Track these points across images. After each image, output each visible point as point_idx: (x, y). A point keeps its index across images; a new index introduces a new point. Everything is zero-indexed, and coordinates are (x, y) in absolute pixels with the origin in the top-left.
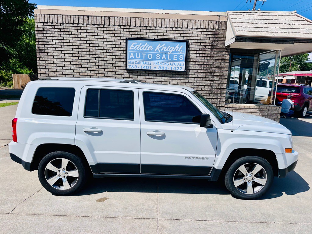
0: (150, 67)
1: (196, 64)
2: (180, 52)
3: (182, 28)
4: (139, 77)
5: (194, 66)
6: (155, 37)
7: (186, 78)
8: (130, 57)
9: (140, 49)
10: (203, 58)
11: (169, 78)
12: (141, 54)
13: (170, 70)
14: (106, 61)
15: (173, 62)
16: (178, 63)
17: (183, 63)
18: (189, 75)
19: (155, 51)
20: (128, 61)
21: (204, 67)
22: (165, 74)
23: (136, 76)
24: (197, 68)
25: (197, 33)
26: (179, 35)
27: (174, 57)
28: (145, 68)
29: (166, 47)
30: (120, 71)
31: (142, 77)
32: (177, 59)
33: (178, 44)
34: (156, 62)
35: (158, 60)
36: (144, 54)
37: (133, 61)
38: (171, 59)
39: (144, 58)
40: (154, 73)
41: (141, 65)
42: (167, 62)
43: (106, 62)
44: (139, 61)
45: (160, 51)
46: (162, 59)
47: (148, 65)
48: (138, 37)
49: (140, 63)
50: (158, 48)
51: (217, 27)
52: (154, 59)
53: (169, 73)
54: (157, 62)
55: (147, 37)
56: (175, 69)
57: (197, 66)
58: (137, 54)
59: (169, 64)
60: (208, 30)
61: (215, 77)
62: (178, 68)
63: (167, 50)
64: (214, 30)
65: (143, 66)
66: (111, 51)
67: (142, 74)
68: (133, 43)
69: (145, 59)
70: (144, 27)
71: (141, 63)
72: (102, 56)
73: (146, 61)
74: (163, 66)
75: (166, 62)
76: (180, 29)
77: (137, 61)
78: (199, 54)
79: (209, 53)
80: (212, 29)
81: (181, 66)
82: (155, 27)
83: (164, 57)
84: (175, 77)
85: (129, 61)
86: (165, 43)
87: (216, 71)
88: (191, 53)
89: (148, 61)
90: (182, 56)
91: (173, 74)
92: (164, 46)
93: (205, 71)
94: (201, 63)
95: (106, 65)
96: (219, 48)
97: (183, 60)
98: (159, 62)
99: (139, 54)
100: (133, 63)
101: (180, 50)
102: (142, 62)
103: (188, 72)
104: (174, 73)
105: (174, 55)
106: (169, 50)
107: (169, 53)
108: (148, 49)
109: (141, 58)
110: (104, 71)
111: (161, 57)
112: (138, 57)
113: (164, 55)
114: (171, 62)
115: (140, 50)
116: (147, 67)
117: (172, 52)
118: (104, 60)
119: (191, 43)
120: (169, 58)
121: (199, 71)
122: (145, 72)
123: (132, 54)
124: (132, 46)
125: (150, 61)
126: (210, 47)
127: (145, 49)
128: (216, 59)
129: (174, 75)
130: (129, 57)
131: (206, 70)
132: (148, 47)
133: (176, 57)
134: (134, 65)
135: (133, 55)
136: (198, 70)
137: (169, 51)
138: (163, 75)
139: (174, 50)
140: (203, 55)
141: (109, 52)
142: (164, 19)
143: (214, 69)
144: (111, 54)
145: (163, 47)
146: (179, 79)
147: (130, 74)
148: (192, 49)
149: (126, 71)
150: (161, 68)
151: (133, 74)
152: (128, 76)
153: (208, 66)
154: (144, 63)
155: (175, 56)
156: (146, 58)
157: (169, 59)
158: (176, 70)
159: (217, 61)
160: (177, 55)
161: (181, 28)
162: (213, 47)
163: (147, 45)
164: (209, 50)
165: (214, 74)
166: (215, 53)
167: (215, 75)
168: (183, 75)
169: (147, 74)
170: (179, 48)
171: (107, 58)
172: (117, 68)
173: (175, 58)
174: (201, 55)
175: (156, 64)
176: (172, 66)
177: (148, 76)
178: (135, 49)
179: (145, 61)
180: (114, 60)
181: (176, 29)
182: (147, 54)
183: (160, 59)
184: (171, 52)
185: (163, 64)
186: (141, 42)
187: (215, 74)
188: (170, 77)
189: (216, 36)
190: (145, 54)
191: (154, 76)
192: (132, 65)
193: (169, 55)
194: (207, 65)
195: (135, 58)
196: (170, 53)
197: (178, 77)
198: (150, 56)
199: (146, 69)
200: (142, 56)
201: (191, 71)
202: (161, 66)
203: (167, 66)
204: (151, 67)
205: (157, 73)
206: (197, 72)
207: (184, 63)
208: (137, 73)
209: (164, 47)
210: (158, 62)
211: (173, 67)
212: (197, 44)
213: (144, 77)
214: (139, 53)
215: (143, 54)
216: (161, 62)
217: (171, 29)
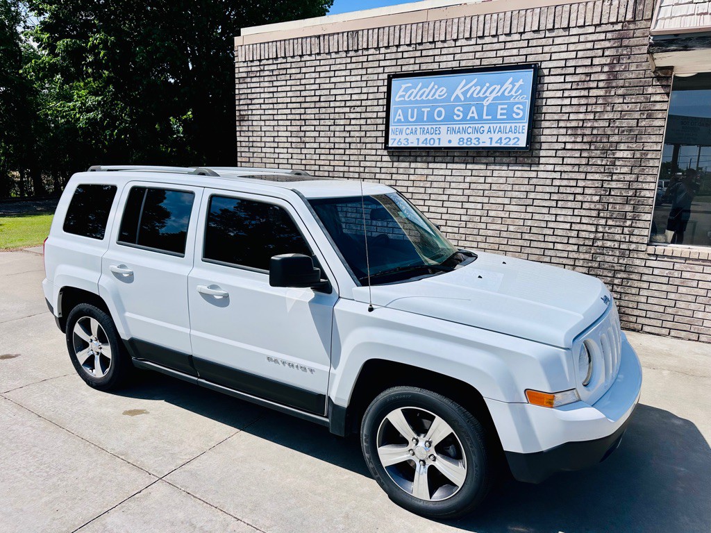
0: (437, 141)
1: (561, 127)
2: (517, 96)
3: (524, 32)
4: (413, 165)
5: (555, 133)
6: (455, 64)
7: (530, 165)
8: (396, 120)
9: (418, 98)
10: (583, 109)
11: (483, 167)
12: (419, 109)
13: (488, 145)
14: (348, 131)
15: (495, 125)
16: (508, 125)
17: (521, 125)
18: (539, 157)
19: (452, 100)
20: (390, 128)
21: (583, 135)
22: (474, 157)
23: (406, 165)
24: (561, 139)
25: (566, 40)
26: (515, 52)
27: (499, 111)
28: (426, 143)
29: (479, 88)
30: (373, 152)
31: (419, 165)
32: (505, 117)
33: (510, 75)
34: (452, 126)
35: (459, 121)
36: (426, 110)
37: (402, 127)
38: (490, 117)
39: (425, 119)
40: (447, 156)
41: (418, 136)
42: (480, 126)
43: (348, 135)
44: (414, 127)
45: (463, 99)
46: (468, 118)
47: (433, 136)
48: (416, 69)
49: (416, 131)
50: (458, 92)
51: (629, 17)
52: (449, 119)
53: (485, 154)
54: (454, 126)
55: (435, 66)
56: (501, 143)
57: (563, 131)
58: (410, 110)
59: (486, 131)
60: (598, 29)
61: (617, 163)
62: (508, 140)
63: (481, 95)
64: (619, 27)
65: (422, 138)
66: (358, 109)
67: (419, 159)
68: (404, 86)
69: (428, 121)
70: (430, 42)
71: (418, 132)
72: (342, 122)
73: (430, 127)
74: (470, 136)
75: (477, 126)
76: (517, 37)
77: (410, 127)
78: (571, 97)
79: (602, 92)
80: (612, 23)
81: (517, 135)
82: (455, 40)
83: (473, 112)
84: (501, 164)
85: (393, 127)
86: (476, 77)
87: (622, 146)
88: (547, 98)
89: (434, 127)
90: (521, 107)
91: (495, 157)
92: (475, 85)
93: (587, 147)
94: (574, 124)
95: (348, 140)
96: (633, 76)
97: (522, 118)
98: (461, 126)
99: (416, 110)
100: (401, 132)
101: (516, 93)
102: (421, 128)
103: (537, 150)
104: (497, 154)
105: (500, 107)
106: (487, 94)
107: (486, 103)
108: (436, 96)
109: (420, 120)
110: (344, 154)
111: (466, 114)
112: (412, 117)
113: (473, 108)
114: (491, 125)
115: (417, 102)
116: (432, 141)
117: (495, 99)
118: (344, 131)
119: (546, 72)
120: (487, 115)
121: (569, 146)
122: (426, 154)
123: (400, 111)
124: (401, 93)
125: (438, 126)
126: (603, 77)
127: (430, 97)
128: (622, 111)
129: (498, 159)
130: (394, 119)
131: (590, 143)
132: (437, 90)
133: (505, 111)
134: (404, 136)
135: (401, 115)
136: (565, 143)
137: (486, 97)
138: (470, 159)
139: (499, 94)
140: (583, 101)
141: (354, 111)
142: (478, 16)
143: (615, 139)
144: (358, 116)
145: (471, 87)
146: (510, 168)
147: (395, 159)
148: (550, 87)
149: (385, 152)
150: (465, 141)
151: (401, 158)
152: (390, 165)
153: (595, 132)
154: (425, 132)
155: (502, 109)
156: (431, 119)
157: (485, 117)
158: (502, 145)
159: (625, 115)
160: (506, 106)
161: (519, 33)
162: (613, 75)
163: (433, 87)
164: (601, 84)
165: (614, 154)
166: (620, 91)
167: (617, 156)
168: (521, 159)
169: (430, 159)
170: (514, 86)
171: (350, 125)
172: (369, 146)
173: (501, 114)
174: (575, 101)
175: (454, 131)
176: (492, 135)
177: (434, 162)
178: (406, 99)
179: (426, 127)
180: (364, 128)
181: (509, 39)
182: (434, 108)
183: (464, 119)
184: (491, 98)
185: (470, 130)
186: (420, 81)
187: (619, 154)
188: (487, 164)
189: (626, 42)
190: (429, 109)
191: (447, 163)
192: (398, 137)
193: (485, 108)
194: (593, 128)
195: (407, 121)
196: (489, 102)
197: (508, 165)
198: (439, 114)
199: (428, 145)
200: (421, 114)
201: (544, 146)
202: (466, 136)
203: (479, 135)
204: (439, 139)
205: (456, 154)
206: (564, 149)
207: (527, 125)
208: (410, 156)
209: (473, 89)
210: (458, 126)
211: (496, 137)
212: (563, 72)
213: (424, 165)
214: (416, 107)
215: (423, 110)
216: (464, 126)
217: (495, 40)
